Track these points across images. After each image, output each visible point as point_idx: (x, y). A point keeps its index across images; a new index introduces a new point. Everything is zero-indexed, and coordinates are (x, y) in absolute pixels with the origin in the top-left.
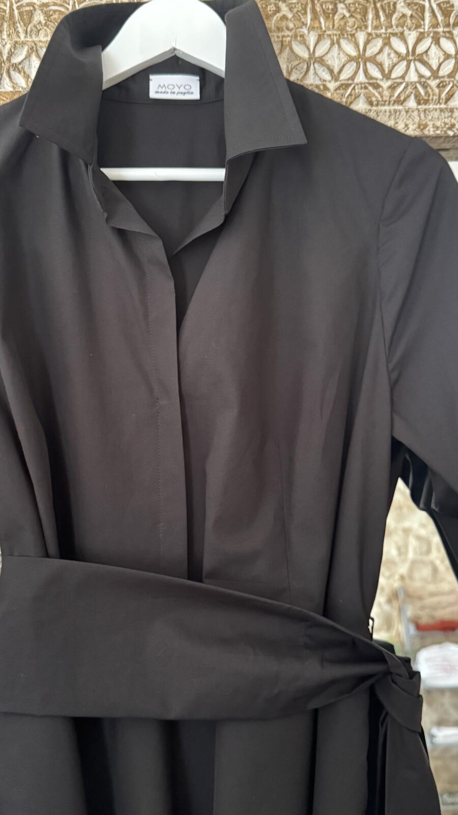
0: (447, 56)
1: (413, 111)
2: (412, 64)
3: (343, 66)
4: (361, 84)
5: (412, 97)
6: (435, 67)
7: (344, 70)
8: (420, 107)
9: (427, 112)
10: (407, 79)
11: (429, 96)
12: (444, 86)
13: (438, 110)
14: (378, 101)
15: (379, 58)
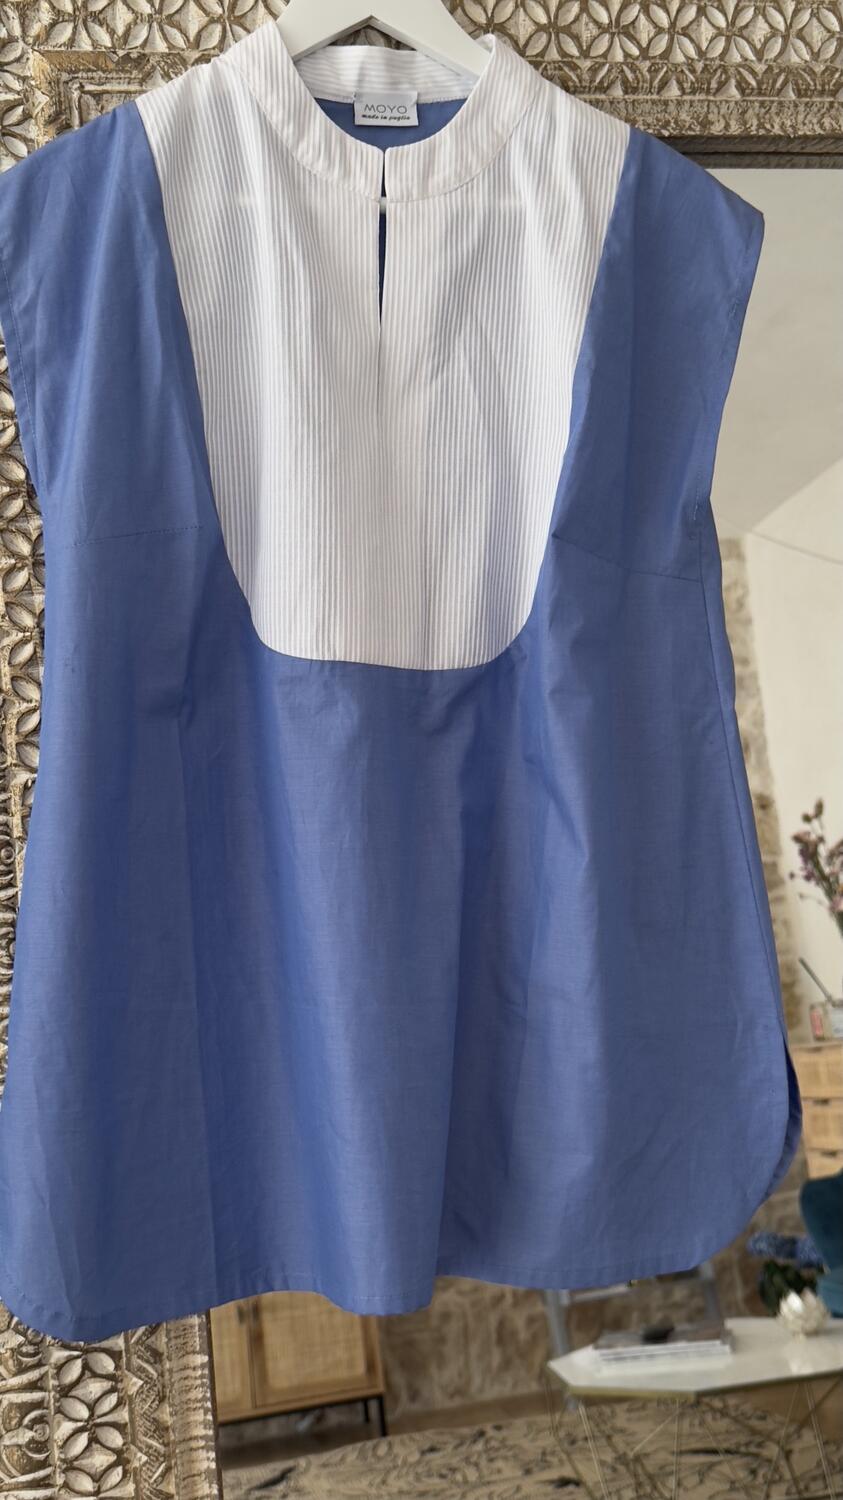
0: (659, 30)
1: (619, 102)
2: (616, 39)
3: (531, 37)
4: (554, 62)
5: (619, 83)
6: (644, 45)
7: (531, 43)
8: (626, 97)
9: (636, 104)
10: (609, 59)
11: (638, 83)
12: (657, 71)
13: (650, 103)
14: (576, 87)
15: (575, 29)
